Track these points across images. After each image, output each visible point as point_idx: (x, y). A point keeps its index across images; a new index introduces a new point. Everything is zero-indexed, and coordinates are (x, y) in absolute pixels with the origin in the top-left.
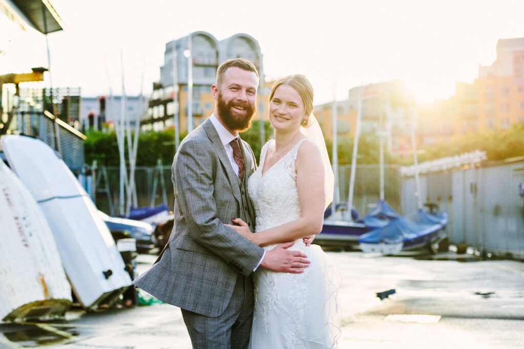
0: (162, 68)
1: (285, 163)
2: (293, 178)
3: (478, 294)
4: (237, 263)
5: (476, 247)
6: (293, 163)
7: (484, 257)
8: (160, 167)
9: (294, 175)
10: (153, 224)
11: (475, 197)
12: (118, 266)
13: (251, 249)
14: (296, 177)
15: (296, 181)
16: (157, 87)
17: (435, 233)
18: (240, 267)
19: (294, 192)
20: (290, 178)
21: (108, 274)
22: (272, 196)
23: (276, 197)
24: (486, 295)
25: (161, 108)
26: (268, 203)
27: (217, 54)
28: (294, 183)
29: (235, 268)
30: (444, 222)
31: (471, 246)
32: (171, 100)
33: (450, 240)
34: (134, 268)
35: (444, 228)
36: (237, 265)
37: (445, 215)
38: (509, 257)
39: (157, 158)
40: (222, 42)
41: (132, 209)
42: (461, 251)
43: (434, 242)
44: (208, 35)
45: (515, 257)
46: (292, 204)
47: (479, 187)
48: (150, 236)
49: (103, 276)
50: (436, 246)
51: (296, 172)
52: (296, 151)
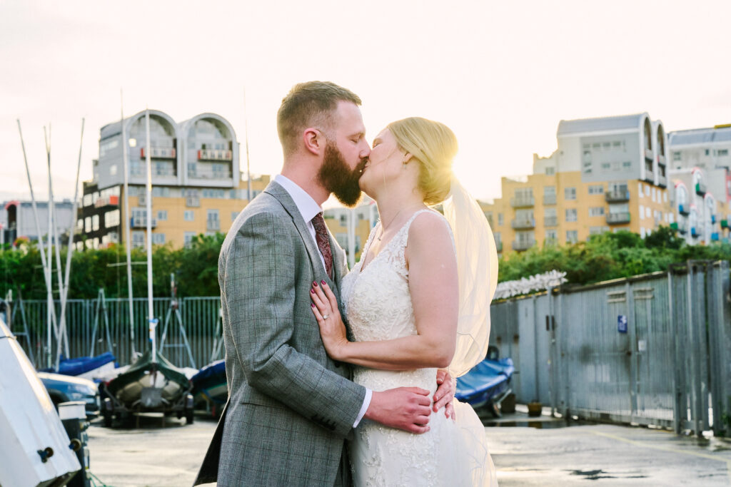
0: (96, 163)
1: (391, 253)
2: (404, 278)
3: (579, 473)
4: (323, 418)
5: (556, 405)
6: (402, 253)
7: (568, 421)
8: (103, 299)
9: (404, 272)
10: (95, 380)
11: (554, 336)
12: (60, 441)
13: (344, 389)
14: (408, 276)
15: (408, 281)
16: (90, 189)
17: (497, 388)
18: (330, 423)
19: (405, 303)
20: (398, 278)
21: (46, 454)
22: (371, 310)
23: (377, 312)
24: (593, 475)
25: (96, 218)
26: (365, 323)
27: (175, 142)
28: (404, 286)
29: (322, 426)
30: (509, 371)
31: (548, 405)
32: (110, 208)
33: (517, 397)
34: (84, 444)
35: (508, 380)
36: (324, 420)
37: (510, 361)
38: (605, 419)
39: (97, 286)
40: (181, 124)
41: (63, 360)
42: (535, 412)
43: (496, 400)
44: (161, 115)
45: (615, 419)
46: (405, 322)
47: (559, 321)
48: (94, 397)
49: (39, 458)
50: (498, 406)
51: (408, 266)
52: (407, 232)
